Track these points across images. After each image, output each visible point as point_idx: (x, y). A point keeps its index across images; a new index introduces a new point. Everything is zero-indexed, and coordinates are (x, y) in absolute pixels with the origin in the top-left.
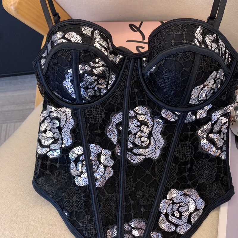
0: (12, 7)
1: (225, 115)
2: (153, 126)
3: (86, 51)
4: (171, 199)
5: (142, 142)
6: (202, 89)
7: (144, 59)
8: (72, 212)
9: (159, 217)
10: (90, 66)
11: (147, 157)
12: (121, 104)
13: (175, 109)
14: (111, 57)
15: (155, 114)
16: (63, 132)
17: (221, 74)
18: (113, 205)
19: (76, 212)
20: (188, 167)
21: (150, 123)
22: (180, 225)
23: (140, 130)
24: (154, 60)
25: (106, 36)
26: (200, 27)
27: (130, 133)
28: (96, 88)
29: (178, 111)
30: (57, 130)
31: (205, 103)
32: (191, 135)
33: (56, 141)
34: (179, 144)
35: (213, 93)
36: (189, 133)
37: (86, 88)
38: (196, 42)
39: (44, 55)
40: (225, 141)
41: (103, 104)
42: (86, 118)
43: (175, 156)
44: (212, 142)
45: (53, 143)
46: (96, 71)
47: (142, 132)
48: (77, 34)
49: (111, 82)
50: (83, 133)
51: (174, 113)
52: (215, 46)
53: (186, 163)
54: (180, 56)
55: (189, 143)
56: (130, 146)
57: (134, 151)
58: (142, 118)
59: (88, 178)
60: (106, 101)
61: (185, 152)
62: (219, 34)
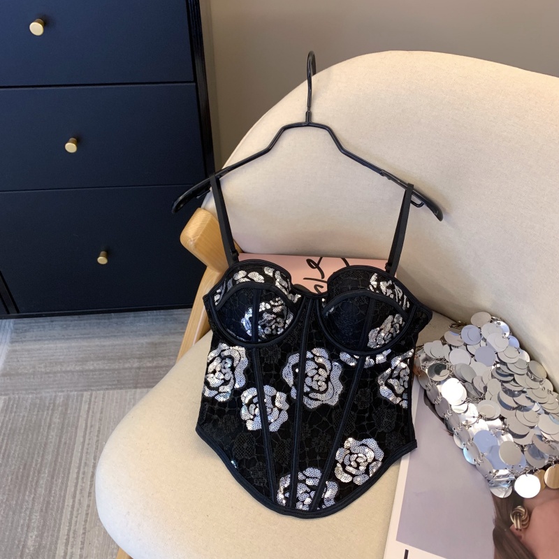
0: (192, 243)
1: (404, 361)
2: (331, 371)
3: (268, 291)
4: (349, 449)
5: (319, 386)
6: (379, 332)
7: (323, 300)
8: (242, 460)
9: (336, 466)
10: (270, 304)
11: (324, 402)
12: (299, 345)
13: (353, 352)
14: (290, 297)
15: (334, 357)
16: (236, 372)
17: (399, 319)
18: (287, 451)
19: (247, 460)
20: (367, 415)
21: (328, 366)
22: (357, 475)
23: (317, 373)
24: (332, 302)
25: (286, 276)
26: (376, 274)
27: (306, 376)
28: (273, 327)
29: (356, 355)
30: (229, 370)
31: (384, 347)
32: (371, 381)
33: (226, 382)
34: (358, 391)
35: (392, 337)
36: (369, 380)
37: (264, 327)
38: (371, 288)
39: (218, 291)
40: (405, 389)
41: (279, 344)
42: (260, 358)
43: (354, 403)
44: (391, 387)
45: (223, 384)
46: (275, 310)
47: (320, 375)
48: (260, 274)
49: (288, 322)
50: (258, 373)
51: (352, 356)
52: (390, 292)
53: (364, 411)
54: (356, 300)
55: (368, 390)
56: (306, 389)
57: (311, 395)
58: (320, 360)
59: (261, 421)
60: (282, 341)
61: (364, 399)
62: (395, 280)
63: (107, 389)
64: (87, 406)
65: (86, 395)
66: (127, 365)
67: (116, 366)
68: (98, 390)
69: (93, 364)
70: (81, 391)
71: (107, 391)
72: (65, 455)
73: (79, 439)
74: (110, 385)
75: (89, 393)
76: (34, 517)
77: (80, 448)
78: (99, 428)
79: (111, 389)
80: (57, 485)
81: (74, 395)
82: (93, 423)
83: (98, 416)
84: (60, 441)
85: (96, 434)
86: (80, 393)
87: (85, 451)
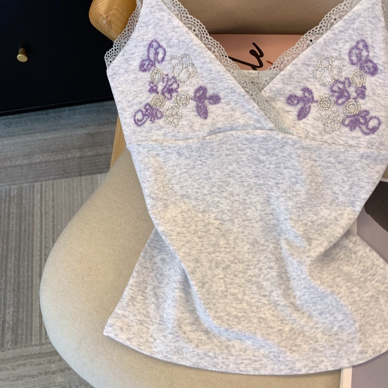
63: (54, 179)
64: (39, 196)
65: (37, 185)
66: (70, 156)
67: (60, 157)
68: (47, 180)
69: (39, 157)
70: (32, 182)
71: (55, 181)
72: (26, 240)
73: (37, 226)
74: (57, 175)
75: (39, 184)
76: (8, 296)
77: (39, 233)
78: (53, 214)
79: (59, 178)
80: (24, 267)
81: (26, 187)
82: (47, 211)
83: (51, 203)
84: (20, 229)
85: (51, 220)
86: (32, 184)
87: (43, 235)
